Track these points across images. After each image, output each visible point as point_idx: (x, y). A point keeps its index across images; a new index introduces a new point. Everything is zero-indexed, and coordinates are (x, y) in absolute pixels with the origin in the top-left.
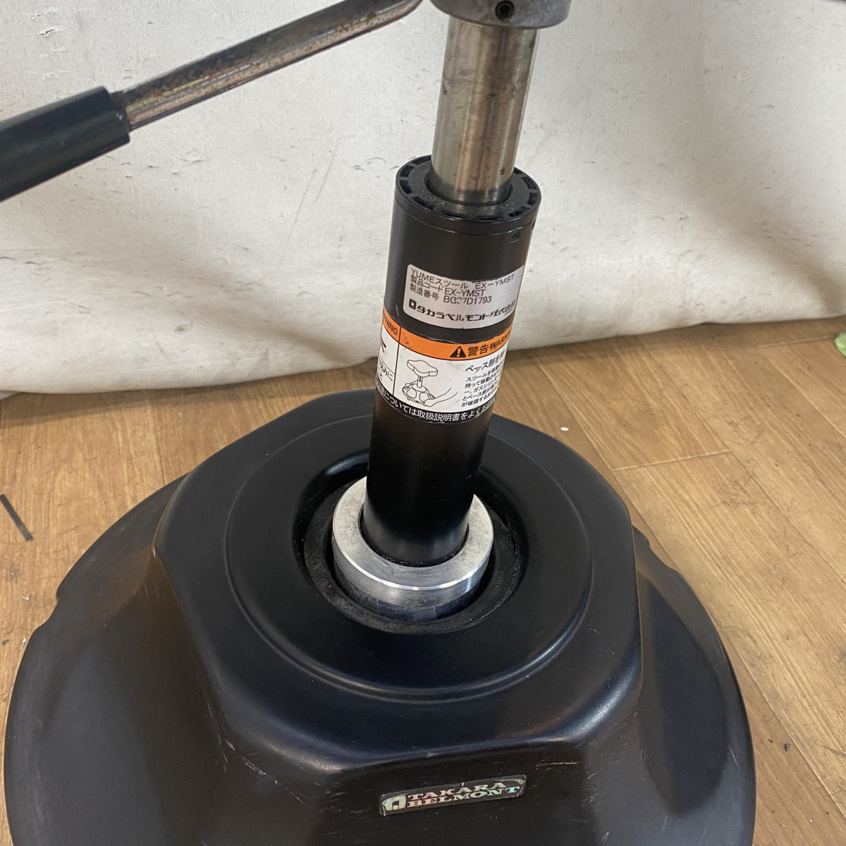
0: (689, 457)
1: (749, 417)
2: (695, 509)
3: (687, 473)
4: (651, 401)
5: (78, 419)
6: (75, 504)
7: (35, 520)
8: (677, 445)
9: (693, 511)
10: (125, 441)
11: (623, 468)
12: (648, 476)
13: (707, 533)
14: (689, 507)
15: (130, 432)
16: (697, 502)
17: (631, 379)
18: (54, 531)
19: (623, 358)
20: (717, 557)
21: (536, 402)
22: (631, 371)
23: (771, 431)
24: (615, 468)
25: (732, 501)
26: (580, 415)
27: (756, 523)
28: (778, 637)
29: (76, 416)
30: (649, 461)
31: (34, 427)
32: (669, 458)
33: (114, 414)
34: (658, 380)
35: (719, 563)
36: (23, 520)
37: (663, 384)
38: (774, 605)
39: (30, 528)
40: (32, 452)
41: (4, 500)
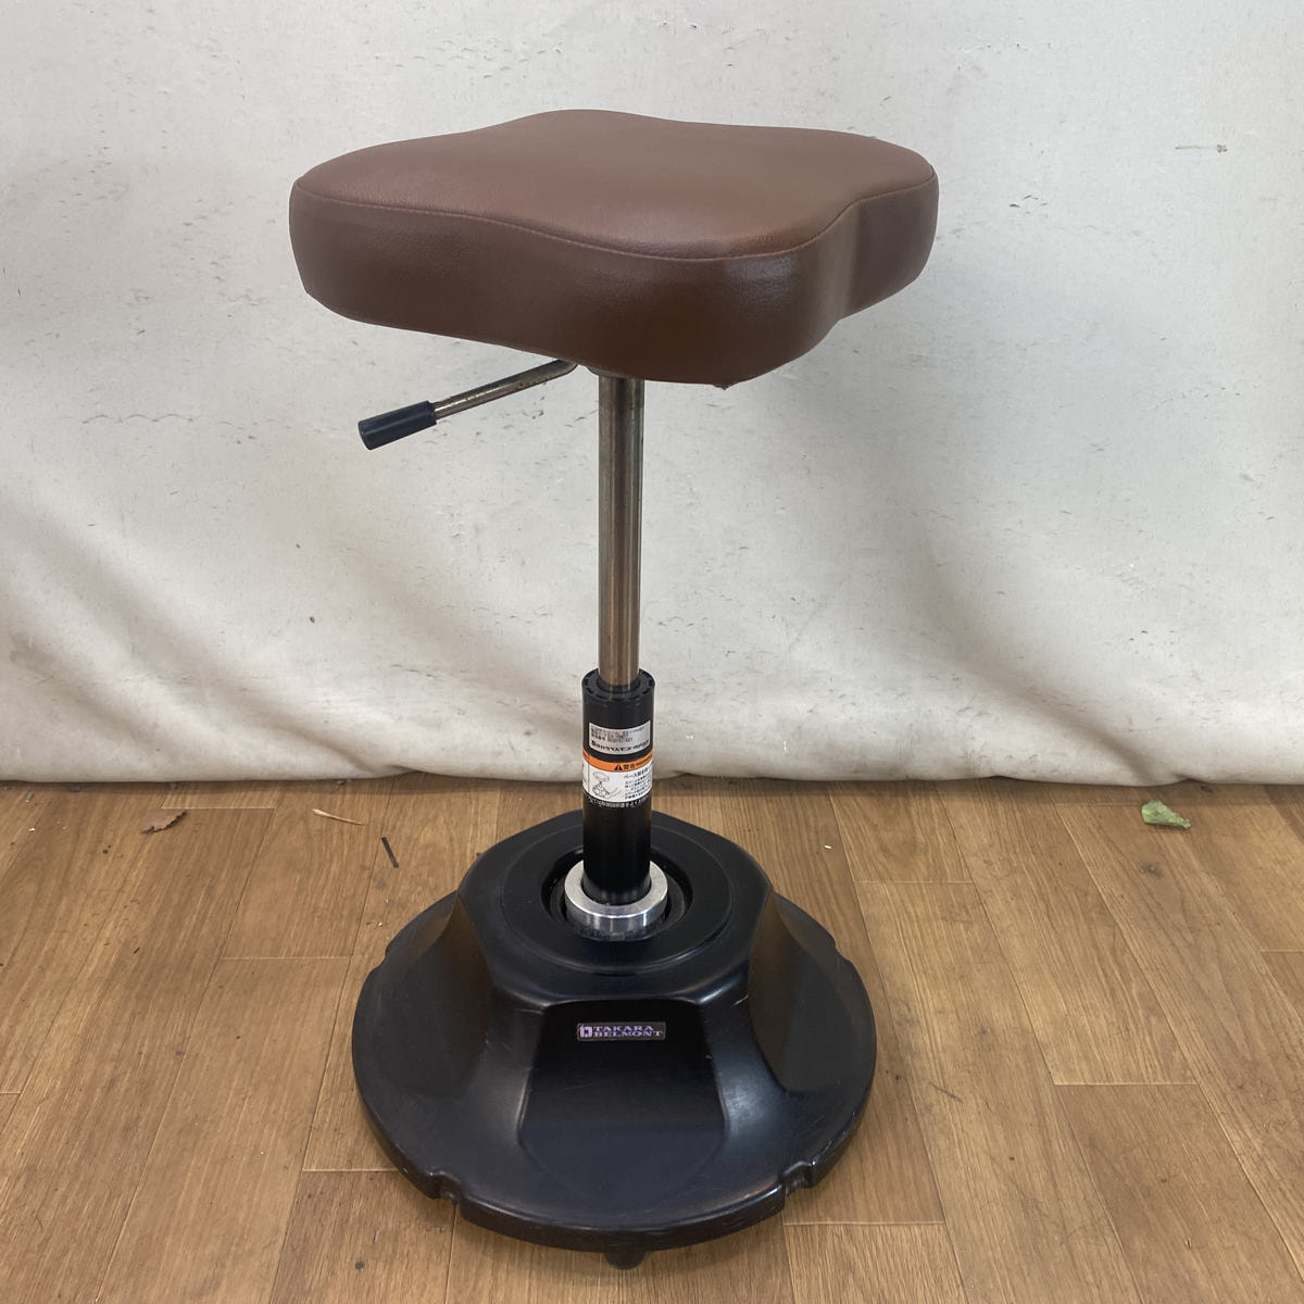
0: (931, 882)
1: (1009, 860)
2: (914, 919)
3: (922, 893)
4: (920, 837)
5: (447, 795)
6: (430, 850)
7: (403, 856)
8: (925, 871)
9: (911, 921)
10: (476, 813)
11: (866, 882)
12: (884, 890)
13: (915, 937)
14: (909, 917)
15: (480, 806)
16: (919, 914)
17: (910, 817)
18: (413, 863)
19: (912, 799)
20: (913, 954)
21: (812, 824)
22: (913, 810)
23: (1024, 873)
24: (858, 881)
25: (952, 918)
26: (848, 838)
27: (964, 935)
28: (932, 1010)
29: (444, 792)
30: (892, 880)
31: (415, 796)
32: (912, 880)
33: (473, 795)
34: (936, 821)
35: (912, 957)
36: (395, 854)
37: (939, 824)
38: (942, 992)
39: (398, 860)
40: (410, 813)
41: (384, 840)
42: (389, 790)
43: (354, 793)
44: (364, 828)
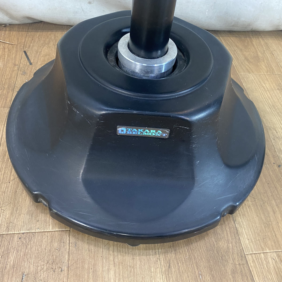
0: (269, 73)
3: (266, 78)
4: (259, 54)
6: (48, 57)
8: (265, 69)
9: (265, 90)
11: (243, 73)
12: (251, 77)
13: (269, 98)
14: (264, 89)
16: (268, 87)
17: (254, 46)
18: (39, 63)
19: (252, 39)
20: (270, 105)
22: (254, 43)
24: (239, 72)
30: (253, 72)
31: (39, 33)
32: (261, 73)
35: (270, 107)
36: (30, 58)
37: (266, 49)
39: (32, 61)
40: (37, 40)
41: (25, 52)
42: (26, 30)
43: (10, 31)
44: (15, 46)
